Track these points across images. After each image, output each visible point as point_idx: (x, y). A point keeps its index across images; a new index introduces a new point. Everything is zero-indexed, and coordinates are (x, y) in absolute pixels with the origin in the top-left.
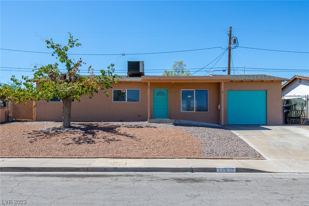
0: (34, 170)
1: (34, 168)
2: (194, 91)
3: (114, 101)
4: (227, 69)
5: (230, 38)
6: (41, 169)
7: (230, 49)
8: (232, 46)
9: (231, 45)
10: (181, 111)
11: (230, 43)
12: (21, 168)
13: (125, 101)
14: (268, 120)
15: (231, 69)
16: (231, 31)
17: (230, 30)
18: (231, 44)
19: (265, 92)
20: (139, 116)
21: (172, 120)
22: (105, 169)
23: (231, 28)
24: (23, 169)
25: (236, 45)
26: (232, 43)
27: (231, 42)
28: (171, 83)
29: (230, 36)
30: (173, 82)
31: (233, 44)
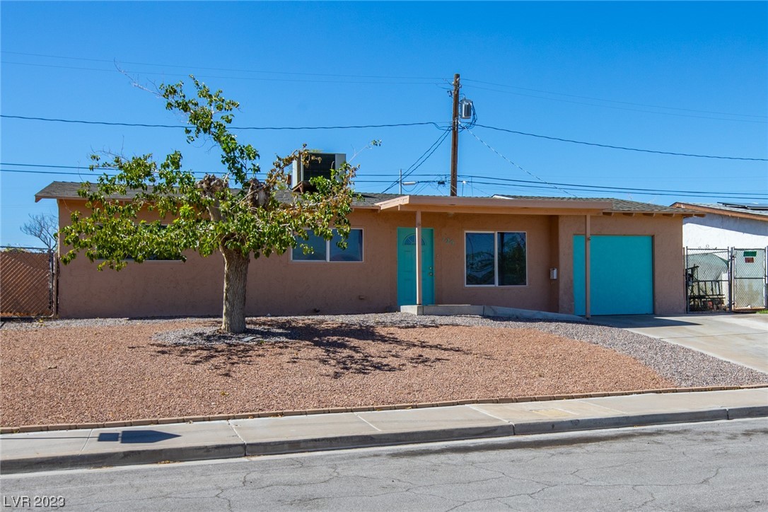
0: (386, 442)
1: (383, 437)
2: (494, 234)
3: (293, 259)
4: (449, 178)
5: (457, 103)
6: (403, 437)
7: (455, 130)
8: (462, 122)
9: (458, 119)
10: (466, 286)
11: (456, 115)
12: (352, 437)
13: (325, 259)
14: (656, 303)
15: (458, 179)
16: (457, 85)
17: (457, 82)
18: (459, 117)
19: (650, 239)
20: (361, 299)
21: (476, 308)
22: (553, 426)
23: (458, 76)
24: (357, 439)
25: (470, 120)
26: (461, 116)
27: (459, 111)
28: (446, 214)
29: (457, 97)
30: (452, 212)
31: (463, 116)
